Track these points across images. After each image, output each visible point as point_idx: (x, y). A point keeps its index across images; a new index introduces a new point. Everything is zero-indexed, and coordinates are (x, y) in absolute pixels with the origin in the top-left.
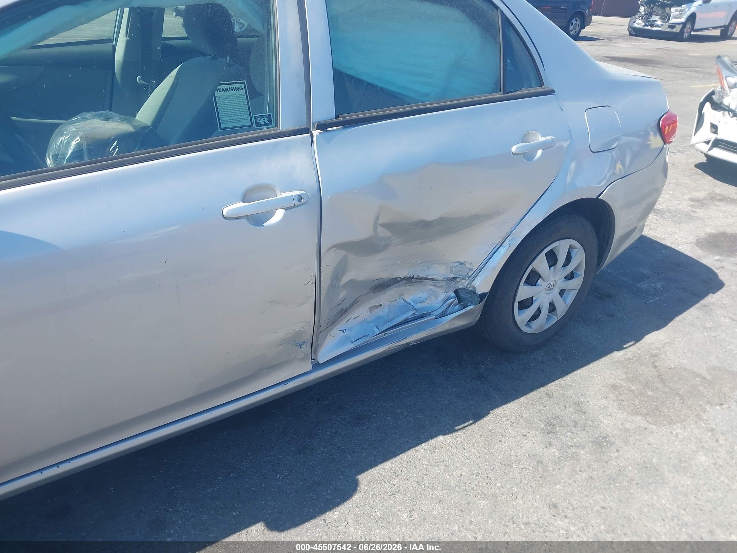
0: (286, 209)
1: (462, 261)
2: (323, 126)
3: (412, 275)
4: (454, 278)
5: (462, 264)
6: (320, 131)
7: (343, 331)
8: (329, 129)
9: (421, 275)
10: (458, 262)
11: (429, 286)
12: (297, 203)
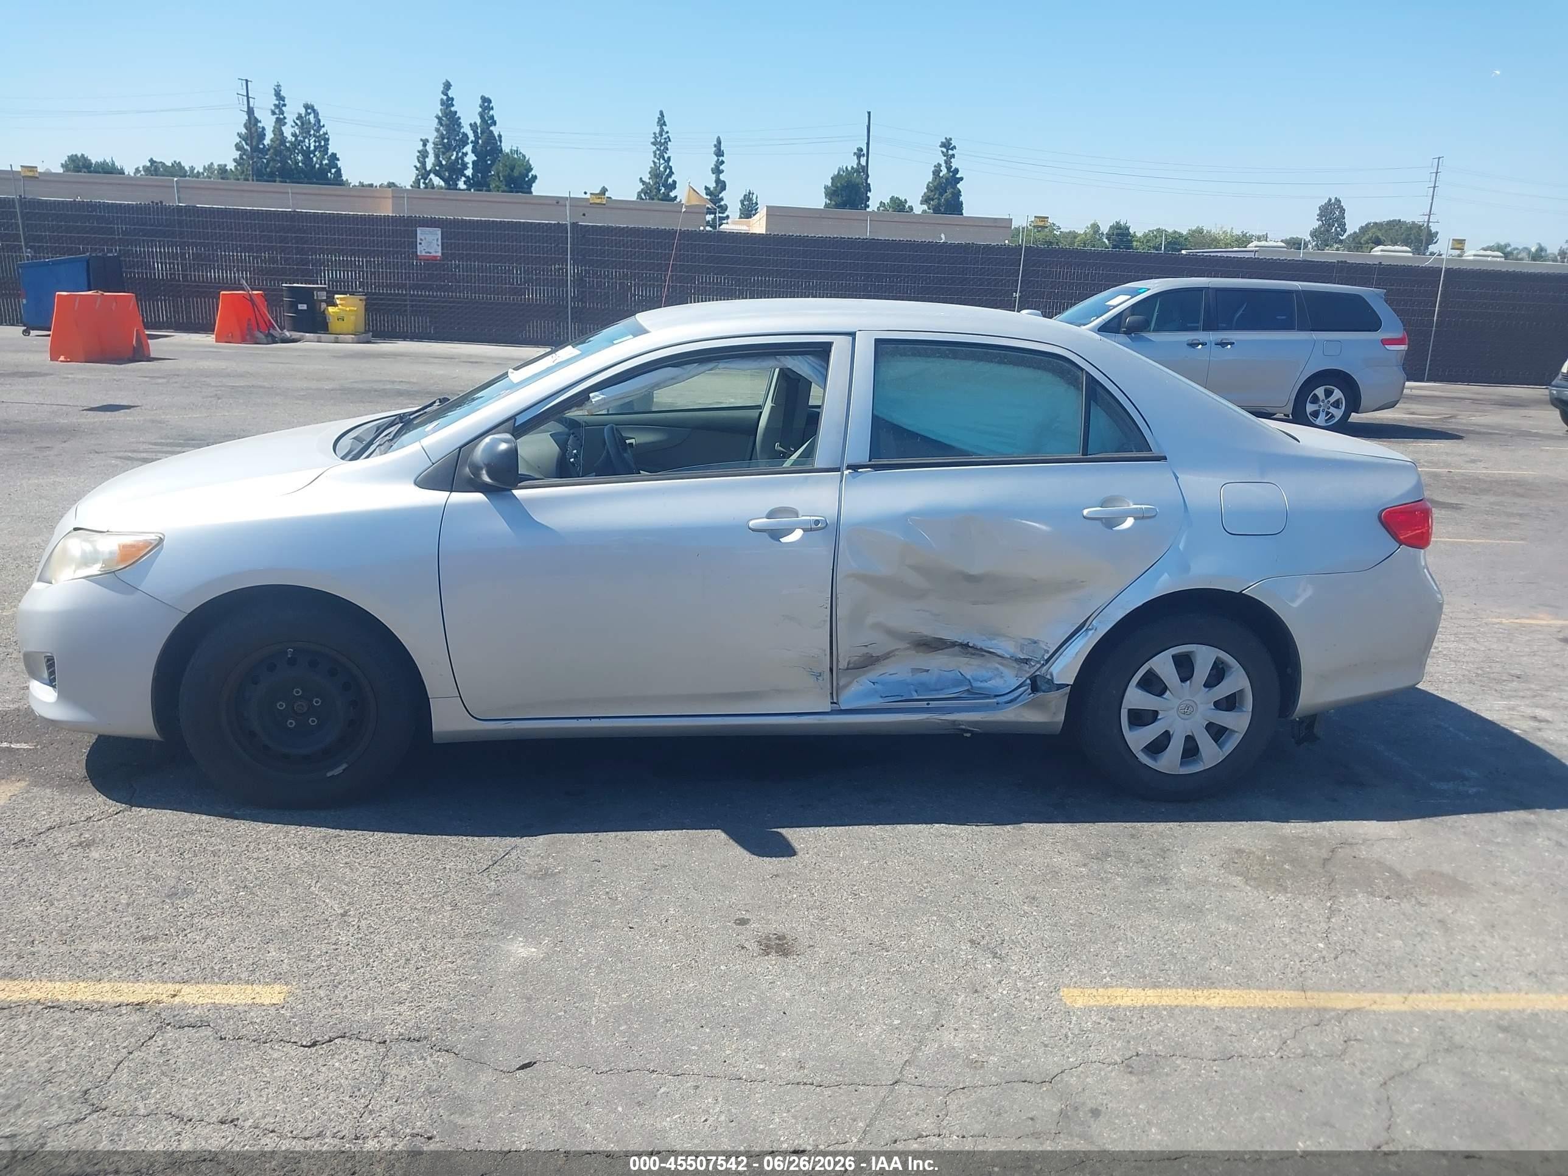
0: (805, 530)
1: (1036, 639)
2: (854, 468)
3: (966, 642)
4: (1027, 659)
5: (1035, 642)
6: (851, 471)
7: (874, 683)
8: (859, 470)
9: (979, 645)
10: (1029, 639)
11: (995, 664)
12: (814, 526)
